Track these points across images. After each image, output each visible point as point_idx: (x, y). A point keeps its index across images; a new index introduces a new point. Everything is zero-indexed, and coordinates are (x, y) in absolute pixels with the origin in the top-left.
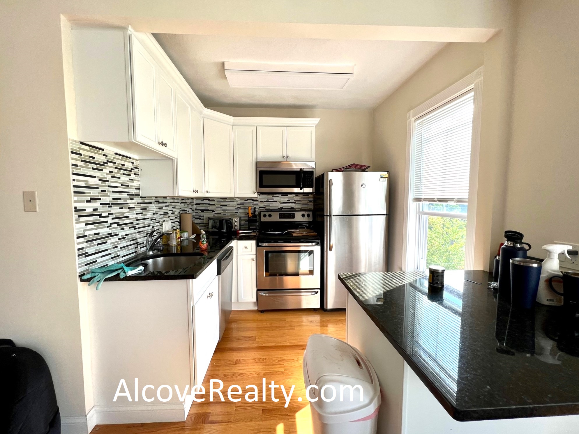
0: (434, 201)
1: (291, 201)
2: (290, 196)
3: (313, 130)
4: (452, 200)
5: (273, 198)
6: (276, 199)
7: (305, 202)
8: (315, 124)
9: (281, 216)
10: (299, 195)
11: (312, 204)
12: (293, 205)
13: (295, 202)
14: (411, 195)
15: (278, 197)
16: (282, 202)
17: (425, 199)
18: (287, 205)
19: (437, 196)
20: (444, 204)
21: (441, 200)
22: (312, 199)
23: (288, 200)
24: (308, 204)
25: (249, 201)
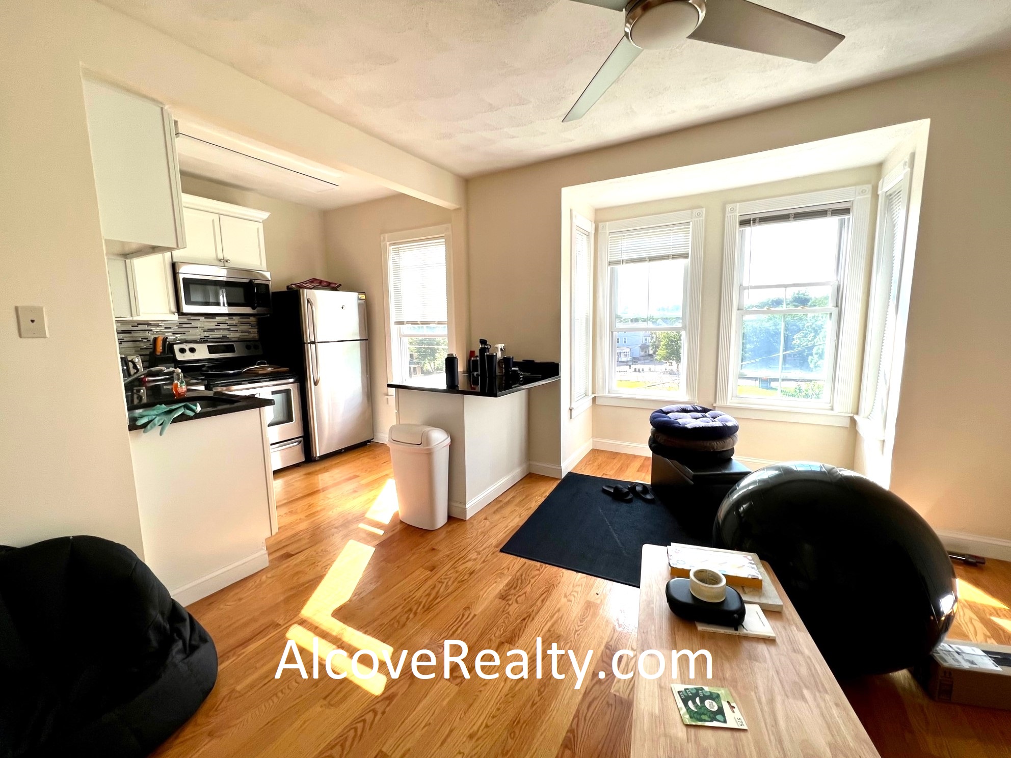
0: (418, 324)
1: (222, 326)
2: (218, 319)
3: (261, 226)
4: (433, 322)
5: (190, 322)
6: (194, 324)
7: (245, 327)
8: (261, 219)
9: (212, 350)
10: (234, 318)
11: (256, 330)
12: (226, 333)
13: (228, 327)
14: (393, 318)
15: (199, 320)
16: (206, 328)
17: (408, 322)
18: (216, 332)
19: (419, 320)
20: (425, 326)
21: (423, 323)
22: (255, 323)
23: (216, 325)
24: (250, 330)
25: (141, 327)
